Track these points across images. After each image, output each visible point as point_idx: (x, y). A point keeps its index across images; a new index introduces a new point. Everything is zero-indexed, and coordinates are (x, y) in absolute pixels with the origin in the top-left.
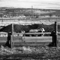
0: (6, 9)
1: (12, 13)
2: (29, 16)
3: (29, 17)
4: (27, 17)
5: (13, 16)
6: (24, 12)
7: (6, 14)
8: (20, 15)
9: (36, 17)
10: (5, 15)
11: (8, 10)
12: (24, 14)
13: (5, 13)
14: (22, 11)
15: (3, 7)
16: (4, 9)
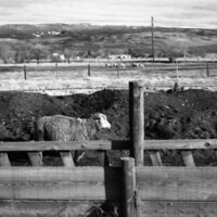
0: (63, 32)
1: (82, 44)
2: (143, 57)
3: (144, 59)
4: (139, 59)
5: (86, 57)
6: (126, 40)
7: (61, 50)
8: (113, 53)
9: (167, 59)
10: (55, 54)
11: (70, 33)
12: (127, 50)
13: (57, 46)
14: (119, 38)
15: (51, 25)
16: (54, 33)
